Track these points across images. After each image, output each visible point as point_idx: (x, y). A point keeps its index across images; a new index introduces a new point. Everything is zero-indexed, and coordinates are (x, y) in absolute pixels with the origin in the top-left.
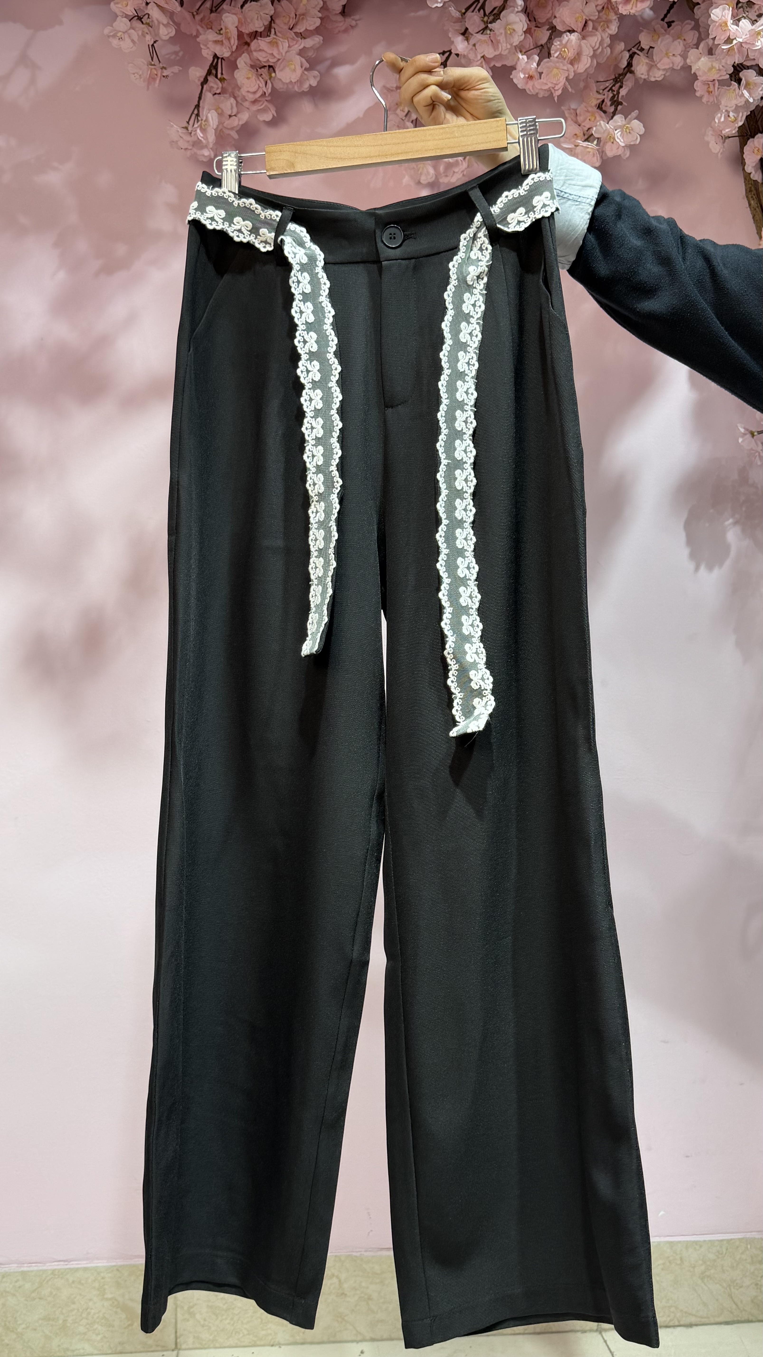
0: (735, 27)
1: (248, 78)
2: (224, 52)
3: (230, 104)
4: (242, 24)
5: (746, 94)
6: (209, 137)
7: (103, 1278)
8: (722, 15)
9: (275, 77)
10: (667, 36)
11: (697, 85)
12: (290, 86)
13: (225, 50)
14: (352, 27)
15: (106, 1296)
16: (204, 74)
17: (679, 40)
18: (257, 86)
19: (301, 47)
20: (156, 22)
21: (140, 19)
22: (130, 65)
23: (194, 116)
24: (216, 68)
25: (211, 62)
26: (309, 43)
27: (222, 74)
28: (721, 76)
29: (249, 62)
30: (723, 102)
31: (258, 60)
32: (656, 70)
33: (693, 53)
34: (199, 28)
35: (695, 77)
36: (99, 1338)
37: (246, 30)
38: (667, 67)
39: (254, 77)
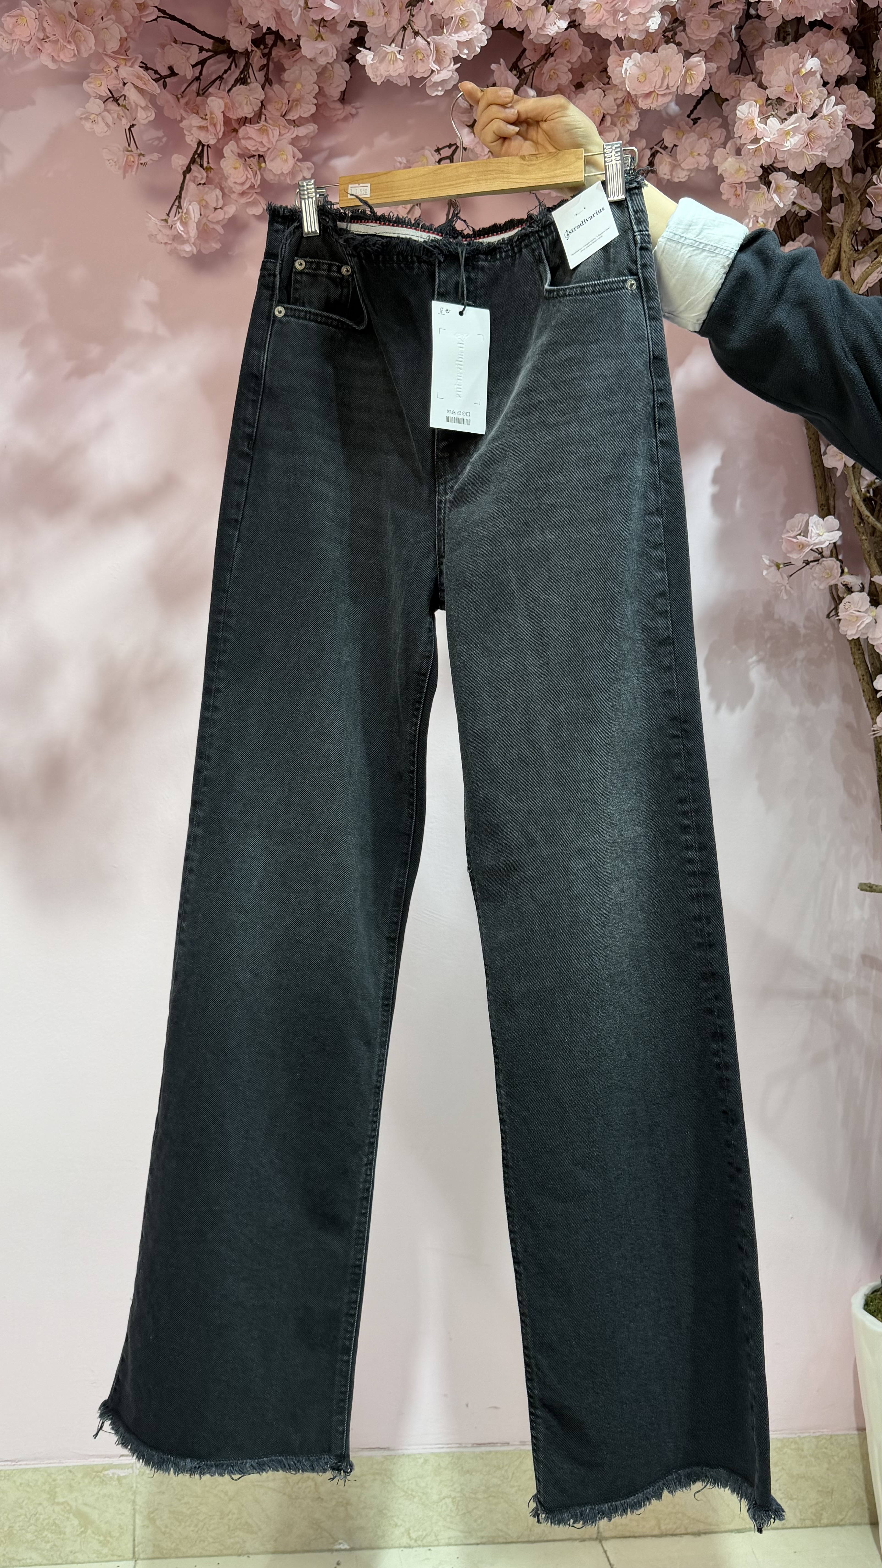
0: (763, 126)
1: (235, 168)
2: (210, 139)
3: (214, 196)
4: (229, 109)
5: (775, 197)
6: (190, 231)
7: (54, 1480)
8: (749, 113)
9: (265, 168)
10: (692, 134)
11: (723, 188)
12: (282, 178)
13: (210, 137)
14: (353, 116)
15: (56, 1501)
16: (186, 162)
17: (705, 139)
18: (245, 177)
19: (294, 136)
20: (133, 105)
21: (116, 100)
22: (106, 150)
23: (175, 208)
24: (201, 156)
25: (195, 150)
26: (302, 131)
27: (208, 163)
28: (749, 178)
29: (236, 150)
30: (752, 206)
31: (247, 148)
32: (680, 170)
33: (719, 152)
34: (182, 112)
35: (721, 179)
36: (48, 1546)
37: (234, 116)
38: (691, 167)
39: (242, 167)
